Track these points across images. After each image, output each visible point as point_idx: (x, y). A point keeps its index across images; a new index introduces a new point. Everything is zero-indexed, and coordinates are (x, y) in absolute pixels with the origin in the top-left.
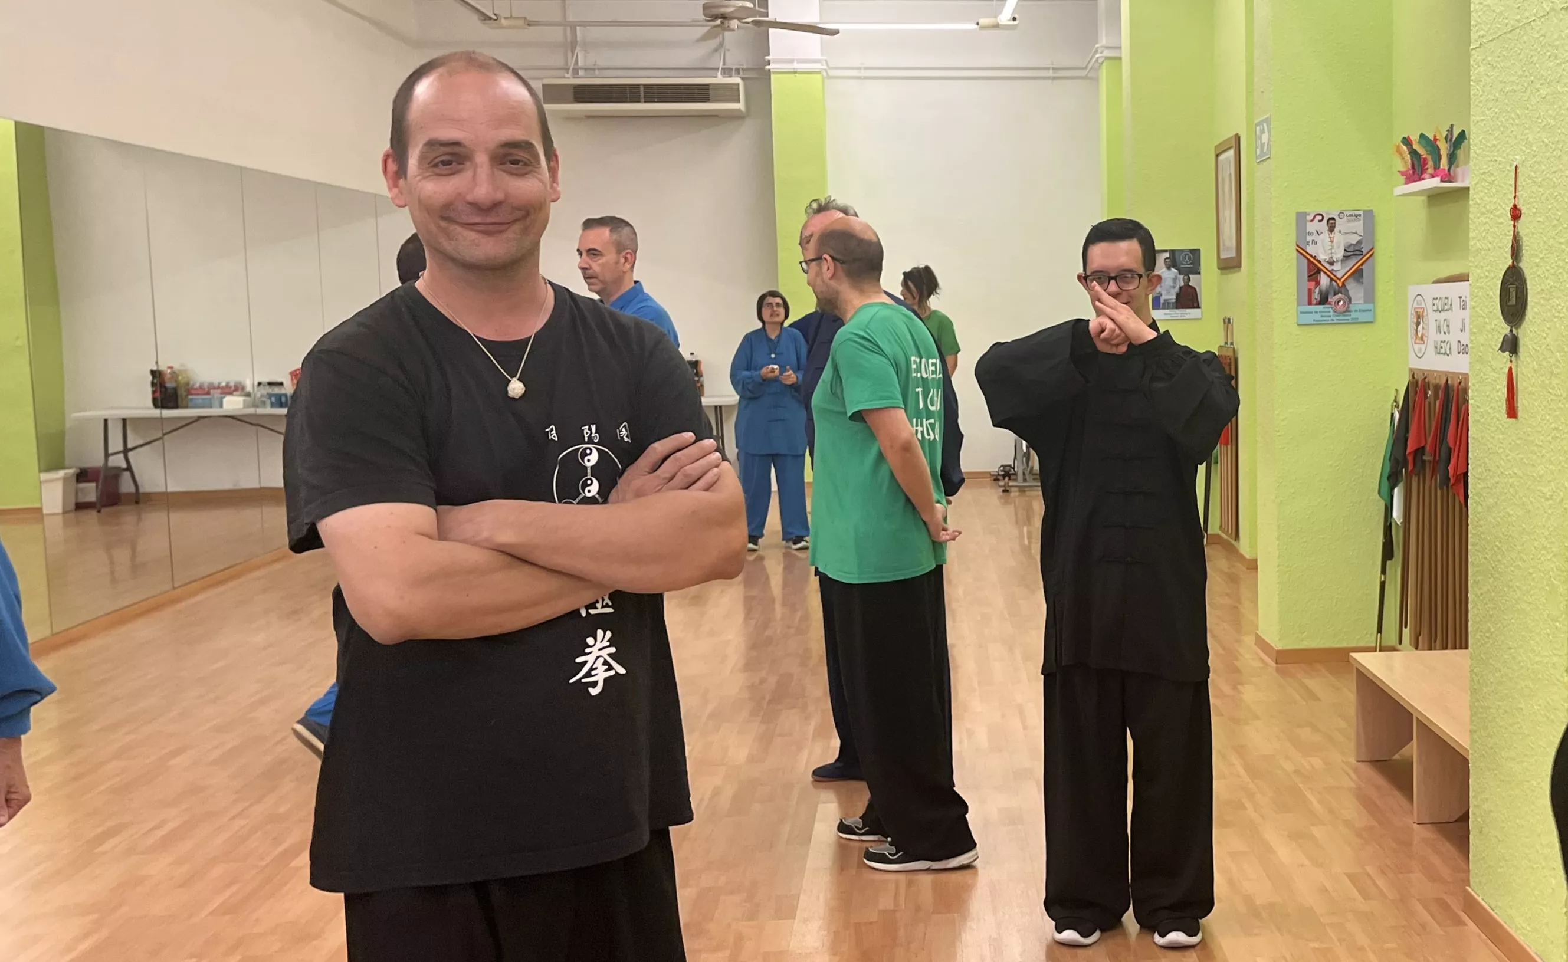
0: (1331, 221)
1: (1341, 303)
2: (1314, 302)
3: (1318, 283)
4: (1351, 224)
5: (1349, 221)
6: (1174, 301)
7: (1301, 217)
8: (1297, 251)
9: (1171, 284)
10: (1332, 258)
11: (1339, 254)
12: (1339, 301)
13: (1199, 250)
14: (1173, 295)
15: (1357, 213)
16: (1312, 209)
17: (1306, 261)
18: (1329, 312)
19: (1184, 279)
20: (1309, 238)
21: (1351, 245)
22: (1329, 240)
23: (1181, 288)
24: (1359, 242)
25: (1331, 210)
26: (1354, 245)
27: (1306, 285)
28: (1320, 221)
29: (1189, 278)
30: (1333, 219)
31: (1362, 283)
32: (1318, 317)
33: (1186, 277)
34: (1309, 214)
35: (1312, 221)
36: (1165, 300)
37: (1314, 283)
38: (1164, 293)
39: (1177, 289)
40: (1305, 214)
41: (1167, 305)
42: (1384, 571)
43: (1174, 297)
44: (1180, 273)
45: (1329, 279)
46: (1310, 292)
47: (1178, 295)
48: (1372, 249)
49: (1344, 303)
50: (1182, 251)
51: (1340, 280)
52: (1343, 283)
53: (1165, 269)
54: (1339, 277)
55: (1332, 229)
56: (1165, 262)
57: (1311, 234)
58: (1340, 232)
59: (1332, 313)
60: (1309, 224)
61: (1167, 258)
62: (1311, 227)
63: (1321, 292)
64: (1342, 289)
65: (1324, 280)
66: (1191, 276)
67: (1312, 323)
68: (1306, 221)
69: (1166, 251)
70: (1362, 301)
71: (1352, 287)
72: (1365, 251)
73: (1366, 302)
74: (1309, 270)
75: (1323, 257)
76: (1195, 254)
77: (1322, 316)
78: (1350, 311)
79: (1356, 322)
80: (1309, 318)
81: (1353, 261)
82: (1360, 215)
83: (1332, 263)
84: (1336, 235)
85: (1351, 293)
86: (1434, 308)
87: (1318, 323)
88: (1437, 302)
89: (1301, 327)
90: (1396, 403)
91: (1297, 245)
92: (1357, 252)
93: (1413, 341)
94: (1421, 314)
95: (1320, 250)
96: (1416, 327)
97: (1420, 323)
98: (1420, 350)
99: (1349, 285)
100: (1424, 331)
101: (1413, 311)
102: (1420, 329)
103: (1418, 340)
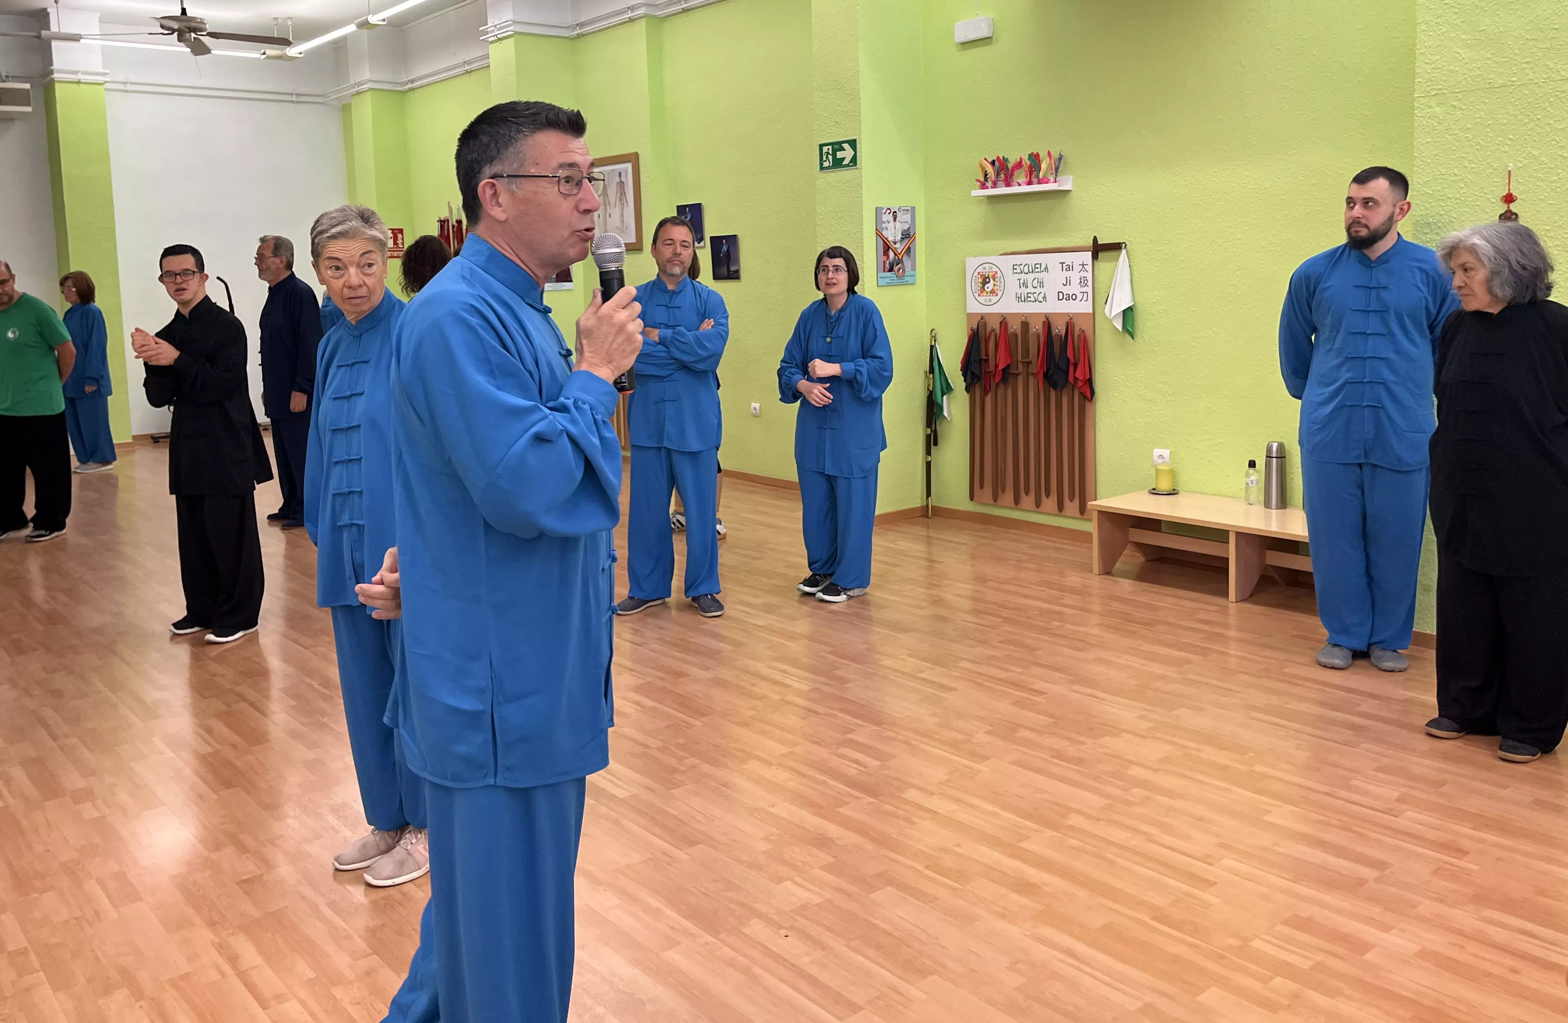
0: (895, 214)
2: (886, 270)
3: (888, 257)
5: (903, 214)
6: (555, 276)
7: (878, 211)
8: (877, 233)
10: (895, 239)
11: (899, 237)
15: (907, 208)
17: (882, 241)
20: (884, 225)
22: (893, 227)
24: (909, 229)
27: (882, 258)
28: (889, 214)
30: (895, 212)
32: (888, 280)
35: (884, 213)
37: (886, 257)
40: (882, 208)
41: (551, 280)
42: (928, 452)
43: (555, 273)
45: (894, 254)
46: (884, 262)
47: (558, 272)
52: (901, 257)
54: (900, 252)
55: (895, 220)
57: (885, 222)
58: (899, 221)
59: (895, 278)
60: (883, 215)
62: (884, 218)
63: (890, 263)
64: (900, 261)
65: (891, 254)
67: (886, 284)
68: (881, 214)
72: (912, 235)
73: (911, 270)
74: (884, 248)
75: (891, 239)
79: (907, 284)
80: (882, 282)
81: (906, 241)
82: (909, 210)
83: (895, 243)
84: (898, 224)
85: (905, 263)
86: (1015, 271)
87: (889, 285)
88: (1022, 267)
89: (881, 289)
90: (934, 338)
91: (876, 229)
92: (907, 235)
93: (976, 295)
94: (990, 276)
95: (890, 234)
96: (981, 285)
97: (989, 282)
98: (990, 300)
99: (904, 259)
100: (996, 288)
101: (976, 274)
102: (990, 286)
103: (985, 294)
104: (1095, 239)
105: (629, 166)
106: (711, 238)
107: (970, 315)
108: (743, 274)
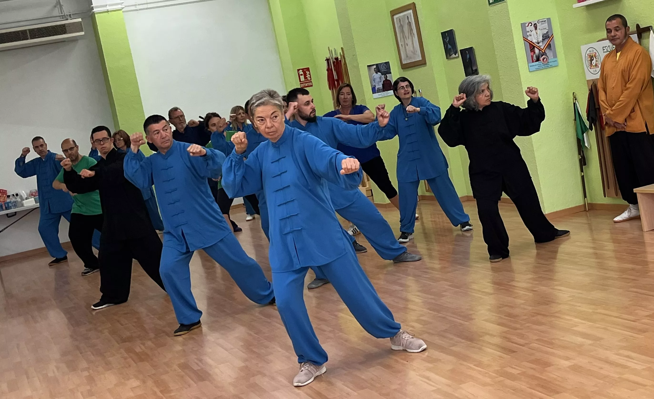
0: (535, 25)
1: (545, 60)
2: (534, 61)
3: (535, 53)
4: (543, 25)
5: (542, 24)
6: (382, 88)
7: (523, 26)
8: (524, 40)
9: (379, 80)
10: (538, 41)
11: (541, 39)
12: (544, 59)
13: (388, 62)
14: (380, 85)
15: (544, 20)
16: (527, 21)
17: (528, 44)
18: (541, 64)
19: (384, 77)
20: (528, 34)
21: (544, 34)
22: (536, 33)
23: (384, 81)
24: (547, 32)
25: (534, 20)
26: (546, 34)
27: (531, 54)
28: (531, 26)
29: (387, 76)
30: (536, 24)
31: (551, 50)
32: (537, 67)
33: (385, 76)
34: (526, 23)
35: (528, 26)
36: (378, 88)
37: (533, 53)
38: (377, 85)
39: (382, 82)
41: (379, 91)
42: (582, 171)
43: (382, 86)
44: (382, 75)
45: (538, 50)
46: (532, 56)
47: (383, 85)
48: (552, 35)
49: (546, 59)
50: (381, 64)
51: (543, 50)
52: (544, 51)
53: (375, 74)
54: (542, 48)
55: (536, 29)
56: (375, 70)
57: (529, 32)
58: (539, 29)
60: (527, 28)
61: (375, 68)
62: (528, 29)
63: (536, 56)
64: (544, 54)
65: (537, 51)
66: (387, 75)
67: (535, 70)
69: (374, 65)
70: (552, 58)
71: (547, 51)
72: (550, 36)
73: (554, 58)
74: (530, 47)
75: (534, 41)
76: (387, 64)
77: (539, 66)
78: (548, 62)
79: (552, 67)
80: (533, 68)
81: (546, 41)
82: (546, 21)
83: (538, 43)
84: (538, 31)
85: (548, 54)
86: (604, 51)
87: (537, 70)
88: (607, 48)
89: (531, 73)
90: (575, 98)
91: (523, 37)
92: (547, 37)
93: (589, 68)
94: (593, 56)
95: (533, 38)
96: (590, 62)
97: (593, 60)
98: (596, 71)
99: (547, 52)
100: (597, 63)
101: (587, 55)
102: (594, 62)
103: (593, 67)
104: (638, 26)
105: (411, 11)
106: (461, 50)
107: (588, 81)
108: (480, 70)
